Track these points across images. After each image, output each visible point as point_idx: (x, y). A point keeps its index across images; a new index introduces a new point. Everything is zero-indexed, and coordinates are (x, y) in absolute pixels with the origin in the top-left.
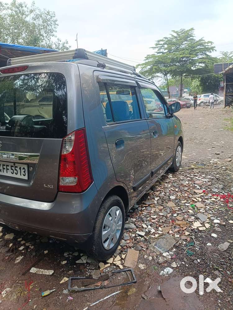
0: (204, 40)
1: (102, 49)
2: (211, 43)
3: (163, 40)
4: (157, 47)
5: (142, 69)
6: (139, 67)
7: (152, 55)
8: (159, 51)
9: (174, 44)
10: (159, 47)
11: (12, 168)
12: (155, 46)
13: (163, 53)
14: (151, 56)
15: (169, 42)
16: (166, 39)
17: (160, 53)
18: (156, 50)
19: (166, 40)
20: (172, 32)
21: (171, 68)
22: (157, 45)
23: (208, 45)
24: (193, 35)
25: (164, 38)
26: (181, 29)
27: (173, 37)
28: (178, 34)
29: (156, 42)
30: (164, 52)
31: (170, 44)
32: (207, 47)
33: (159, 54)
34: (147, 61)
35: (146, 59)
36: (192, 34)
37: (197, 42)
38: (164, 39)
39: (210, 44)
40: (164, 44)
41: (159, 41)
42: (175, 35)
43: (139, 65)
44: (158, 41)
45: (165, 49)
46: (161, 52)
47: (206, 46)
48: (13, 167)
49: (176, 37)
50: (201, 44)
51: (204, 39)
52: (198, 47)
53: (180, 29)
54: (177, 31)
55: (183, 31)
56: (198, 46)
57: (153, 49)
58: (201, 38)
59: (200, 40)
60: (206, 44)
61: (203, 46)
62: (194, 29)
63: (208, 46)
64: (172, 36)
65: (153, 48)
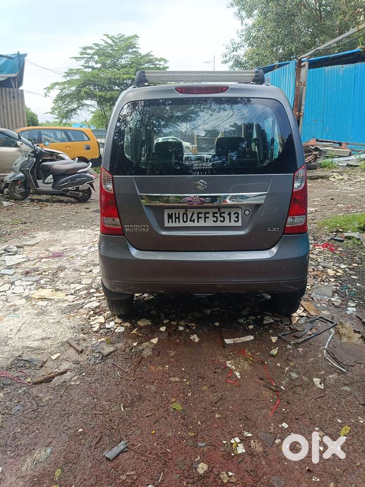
0: (153, 56)
1: (18, 52)
2: (165, 61)
3: (91, 46)
4: (81, 58)
5: (61, 92)
6: (57, 87)
7: (76, 70)
8: (87, 65)
9: (110, 56)
10: (86, 58)
11: (215, 215)
12: (79, 56)
13: (93, 68)
14: (74, 71)
15: (102, 53)
16: (96, 46)
17: (88, 67)
18: (82, 62)
19: (98, 48)
20: (105, 36)
21: (111, 94)
22: (82, 54)
23: (160, 63)
24: (137, 46)
25: (94, 44)
26: (120, 34)
27: (106, 45)
28: (114, 41)
29: (81, 50)
30: (96, 66)
31: (104, 55)
32: (158, 66)
33: (86, 70)
34: (68, 78)
35: (66, 74)
36: (136, 44)
37: (144, 56)
38: (94, 46)
39: (162, 63)
40: (94, 54)
41: (85, 49)
42: (110, 42)
43: (57, 84)
44: (83, 48)
45: (97, 62)
46: (90, 67)
47: (157, 64)
48: (217, 213)
49: (111, 46)
50: (150, 61)
51: (152, 54)
52: (146, 65)
53: (118, 34)
54: (113, 37)
55: (122, 38)
56: (147, 63)
57: (75, 60)
58: (147, 53)
59: (147, 55)
60: (157, 62)
61: (154, 64)
62: (138, 37)
63: (160, 65)
64: (106, 43)
65: (76, 58)
